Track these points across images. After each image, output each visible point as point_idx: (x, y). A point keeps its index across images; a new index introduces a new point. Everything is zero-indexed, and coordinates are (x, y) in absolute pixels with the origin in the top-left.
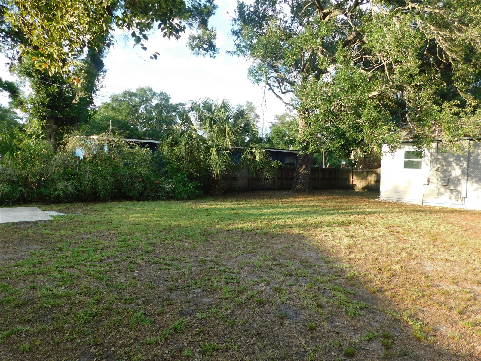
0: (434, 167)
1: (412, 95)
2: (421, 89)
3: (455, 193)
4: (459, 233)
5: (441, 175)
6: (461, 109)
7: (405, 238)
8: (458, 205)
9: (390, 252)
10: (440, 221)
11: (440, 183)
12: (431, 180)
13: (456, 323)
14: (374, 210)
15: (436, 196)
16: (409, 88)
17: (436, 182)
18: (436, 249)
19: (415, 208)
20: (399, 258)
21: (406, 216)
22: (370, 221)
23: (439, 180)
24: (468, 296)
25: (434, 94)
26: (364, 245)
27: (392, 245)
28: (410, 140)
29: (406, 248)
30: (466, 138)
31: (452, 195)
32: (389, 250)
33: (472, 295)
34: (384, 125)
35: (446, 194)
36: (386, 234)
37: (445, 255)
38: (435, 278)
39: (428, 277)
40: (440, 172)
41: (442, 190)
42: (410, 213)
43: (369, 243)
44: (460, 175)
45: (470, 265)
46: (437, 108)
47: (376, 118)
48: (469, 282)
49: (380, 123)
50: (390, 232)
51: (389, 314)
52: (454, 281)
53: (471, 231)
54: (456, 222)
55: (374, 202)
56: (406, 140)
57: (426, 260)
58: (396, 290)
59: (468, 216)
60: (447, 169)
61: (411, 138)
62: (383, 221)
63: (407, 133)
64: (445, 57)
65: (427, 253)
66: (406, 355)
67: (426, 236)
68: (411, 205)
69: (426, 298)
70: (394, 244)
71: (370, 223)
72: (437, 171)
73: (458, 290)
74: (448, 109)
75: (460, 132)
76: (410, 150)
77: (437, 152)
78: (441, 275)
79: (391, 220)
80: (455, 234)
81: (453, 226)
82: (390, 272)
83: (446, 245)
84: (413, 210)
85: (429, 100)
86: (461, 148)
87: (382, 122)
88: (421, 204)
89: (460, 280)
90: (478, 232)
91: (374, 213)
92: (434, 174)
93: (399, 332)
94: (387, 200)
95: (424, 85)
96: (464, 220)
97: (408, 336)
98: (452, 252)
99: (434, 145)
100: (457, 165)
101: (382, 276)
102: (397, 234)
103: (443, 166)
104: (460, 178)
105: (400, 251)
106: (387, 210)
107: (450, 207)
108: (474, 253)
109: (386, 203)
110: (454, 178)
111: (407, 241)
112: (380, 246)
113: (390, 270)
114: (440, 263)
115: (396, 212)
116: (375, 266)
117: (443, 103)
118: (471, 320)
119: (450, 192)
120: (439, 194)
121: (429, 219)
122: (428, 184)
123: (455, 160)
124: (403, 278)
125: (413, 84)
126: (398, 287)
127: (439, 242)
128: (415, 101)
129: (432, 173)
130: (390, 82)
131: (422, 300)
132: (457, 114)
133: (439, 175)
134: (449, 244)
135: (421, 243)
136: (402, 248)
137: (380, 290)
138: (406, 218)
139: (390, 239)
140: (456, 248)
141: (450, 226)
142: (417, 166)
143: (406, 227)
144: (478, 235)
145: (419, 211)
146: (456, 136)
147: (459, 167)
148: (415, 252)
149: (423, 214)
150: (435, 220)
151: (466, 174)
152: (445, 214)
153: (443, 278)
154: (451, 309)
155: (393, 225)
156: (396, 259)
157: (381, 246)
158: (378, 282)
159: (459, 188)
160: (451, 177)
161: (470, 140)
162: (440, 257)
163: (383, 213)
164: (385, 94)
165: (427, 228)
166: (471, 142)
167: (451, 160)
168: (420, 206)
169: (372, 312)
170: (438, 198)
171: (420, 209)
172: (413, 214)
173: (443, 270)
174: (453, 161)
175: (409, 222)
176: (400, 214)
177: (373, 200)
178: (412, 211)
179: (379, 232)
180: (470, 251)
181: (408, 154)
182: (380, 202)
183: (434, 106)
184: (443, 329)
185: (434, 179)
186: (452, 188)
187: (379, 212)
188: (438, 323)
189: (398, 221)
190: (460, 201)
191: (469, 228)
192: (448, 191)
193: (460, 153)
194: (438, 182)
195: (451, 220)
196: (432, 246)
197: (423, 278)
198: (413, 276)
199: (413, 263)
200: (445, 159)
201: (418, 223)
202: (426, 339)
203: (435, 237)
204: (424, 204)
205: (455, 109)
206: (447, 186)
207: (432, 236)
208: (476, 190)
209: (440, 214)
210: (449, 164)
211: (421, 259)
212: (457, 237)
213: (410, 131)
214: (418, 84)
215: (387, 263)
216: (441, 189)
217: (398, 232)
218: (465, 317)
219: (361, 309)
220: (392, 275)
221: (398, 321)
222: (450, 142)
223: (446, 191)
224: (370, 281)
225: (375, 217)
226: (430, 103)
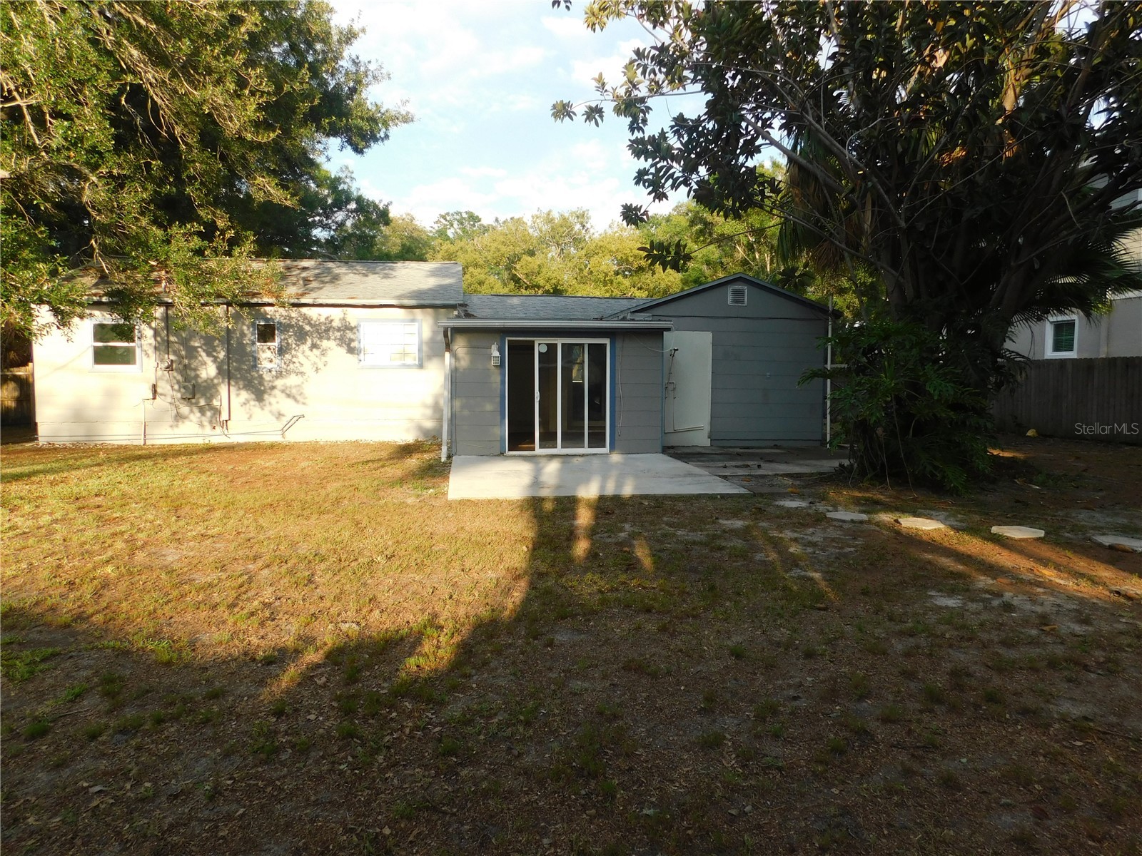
0: (162, 361)
1: (102, 196)
2: (122, 186)
3: (209, 414)
4: (222, 488)
5: (179, 377)
6: (206, 243)
7: (118, 515)
8: (217, 438)
9: (87, 547)
10: (185, 471)
11: (179, 395)
12: (159, 390)
13: (224, 622)
14: (26, 469)
15: (172, 423)
16: (94, 179)
17: (171, 392)
18: (182, 523)
19: (129, 453)
20: (110, 553)
21: (112, 471)
22: (22, 494)
23: (176, 387)
24: (240, 580)
25: (151, 201)
26: (18, 546)
27: (89, 534)
28: (104, 299)
29: (122, 533)
30: (220, 300)
31: (203, 418)
32: (85, 543)
33: (246, 577)
34: (37, 260)
35: (192, 416)
36: (71, 516)
37: (199, 529)
38: (186, 569)
39: (173, 571)
40: (176, 370)
41: (185, 409)
42: (120, 464)
43: (31, 541)
44: (215, 377)
45: (242, 535)
46: (159, 233)
47: (14, 240)
48: (241, 562)
49: (26, 254)
50: (79, 508)
51: (107, 648)
52: (217, 565)
53: (240, 480)
54: (214, 468)
55: (21, 451)
56: (95, 299)
57: (164, 545)
58: (113, 608)
59: (235, 456)
60: (190, 364)
61: (105, 294)
62: (58, 489)
63: (95, 281)
64: (167, 127)
65: (167, 533)
66: (148, 692)
67: (161, 504)
68: (120, 447)
69: (173, 603)
70: (94, 530)
71: (22, 498)
72: (170, 368)
73: (224, 577)
74: (183, 240)
75: (208, 288)
76: (105, 322)
77: (167, 328)
78: (196, 562)
79: (77, 485)
80: (214, 490)
81: (209, 476)
82: (96, 582)
83: (200, 511)
84: (127, 456)
85: (142, 214)
86: (211, 321)
87: (31, 252)
88: (142, 443)
89: (226, 562)
90: (253, 480)
91: (29, 475)
92: (163, 375)
93: (132, 667)
94: (59, 442)
95: (129, 177)
96: (228, 463)
97: (148, 666)
98: (211, 521)
99: (159, 312)
100: (209, 354)
101: (78, 594)
102: (96, 511)
103: (180, 357)
104: (216, 381)
105: (109, 541)
106: (62, 464)
107: (202, 442)
108: (247, 516)
109: (56, 449)
110: (206, 381)
111: (122, 519)
112: (61, 542)
113: (94, 578)
114: (192, 544)
115: (86, 467)
116: (58, 580)
117: (170, 225)
118: (245, 611)
119: (200, 412)
120: (179, 417)
121: (162, 470)
122: (154, 398)
123: (204, 344)
124: (123, 586)
125: (104, 170)
126: (116, 603)
127: (187, 509)
128: (112, 211)
129: (160, 373)
130: (43, 154)
131: (167, 608)
132: (199, 252)
133: (175, 378)
134: (205, 509)
135: (150, 517)
136: (114, 534)
137: (80, 618)
138: (110, 477)
139: (83, 523)
140: (218, 514)
141: (203, 477)
142: (126, 358)
143: (115, 493)
144: (252, 486)
145: (139, 458)
146: (203, 295)
147: (212, 359)
148: (141, 536)
149: (149, 463)
150: (175, 470)
151: (227, 373)
152: (194, 457)
153: (200, 566)
154: (214, 607)
155: (84, 494)
156: (104, 557)
157: (64, 540)
158: (71, 606)
159: (216, 403)
160: (200, 380)
161: (229, 304)
162: (189, 534)
163: (52, 471)
164: (32, 181)
165: (160, 488)
166: (230, 308)
167: (197, 344)
168: (140, 448)
169: (71, 657)
170: (177, 426)
171: (140, 453)
172: (126, 465)
173: (198, 554)
174: (201, 347)
175: (120, 483)
176: (96, 469)
177: (18, 447)
178: (123, 459)
179: (51, 514)
180: (241, 513)
181: (101, 332)
182: (40, 450)
183: (154, 229)
184: (205, 638)
185: (164, 387)
186: (202, 402)
187: (44, 472)
188: (198, 632)
189: (93, 484)
190: (218, 429)
191: (237, 476)
192: (196, 410)
193: (210, 330)
194: (175, 393)
195: (205, 466)
196: (174, 518)
197: (163, 576)
198: (144, 577)
199: (140, 556)
200: (185, 342)
201: (141, 482)
202: (180, 658)
203: (178, 503)
204: (148, 442)
205: (196, 242)
206: (193, 401)
207: (172, 501)
208: (245, 404)
209: (183, 460)
210: (192, 352)
211: (156, 546)
212: (217, 494)
213: (103, 279)
214: (115, 172)
215: (85, 569)
216: (181, 406)
217: (99, 507)
218: (236, 610)
219: (44, 660)
220: (99, 587)
221: (126, 653)
222: (192, 308)
223: (192, 411)
224: (53, 609)
225: (33, 483)
226: (144, 222)
